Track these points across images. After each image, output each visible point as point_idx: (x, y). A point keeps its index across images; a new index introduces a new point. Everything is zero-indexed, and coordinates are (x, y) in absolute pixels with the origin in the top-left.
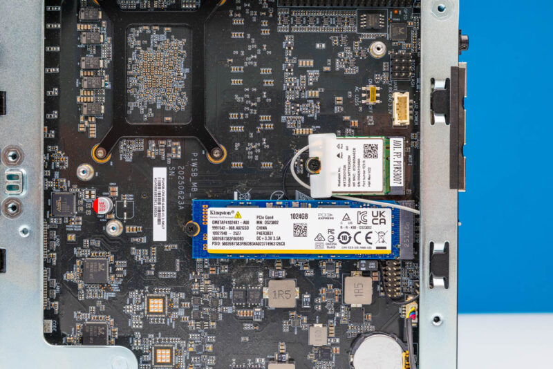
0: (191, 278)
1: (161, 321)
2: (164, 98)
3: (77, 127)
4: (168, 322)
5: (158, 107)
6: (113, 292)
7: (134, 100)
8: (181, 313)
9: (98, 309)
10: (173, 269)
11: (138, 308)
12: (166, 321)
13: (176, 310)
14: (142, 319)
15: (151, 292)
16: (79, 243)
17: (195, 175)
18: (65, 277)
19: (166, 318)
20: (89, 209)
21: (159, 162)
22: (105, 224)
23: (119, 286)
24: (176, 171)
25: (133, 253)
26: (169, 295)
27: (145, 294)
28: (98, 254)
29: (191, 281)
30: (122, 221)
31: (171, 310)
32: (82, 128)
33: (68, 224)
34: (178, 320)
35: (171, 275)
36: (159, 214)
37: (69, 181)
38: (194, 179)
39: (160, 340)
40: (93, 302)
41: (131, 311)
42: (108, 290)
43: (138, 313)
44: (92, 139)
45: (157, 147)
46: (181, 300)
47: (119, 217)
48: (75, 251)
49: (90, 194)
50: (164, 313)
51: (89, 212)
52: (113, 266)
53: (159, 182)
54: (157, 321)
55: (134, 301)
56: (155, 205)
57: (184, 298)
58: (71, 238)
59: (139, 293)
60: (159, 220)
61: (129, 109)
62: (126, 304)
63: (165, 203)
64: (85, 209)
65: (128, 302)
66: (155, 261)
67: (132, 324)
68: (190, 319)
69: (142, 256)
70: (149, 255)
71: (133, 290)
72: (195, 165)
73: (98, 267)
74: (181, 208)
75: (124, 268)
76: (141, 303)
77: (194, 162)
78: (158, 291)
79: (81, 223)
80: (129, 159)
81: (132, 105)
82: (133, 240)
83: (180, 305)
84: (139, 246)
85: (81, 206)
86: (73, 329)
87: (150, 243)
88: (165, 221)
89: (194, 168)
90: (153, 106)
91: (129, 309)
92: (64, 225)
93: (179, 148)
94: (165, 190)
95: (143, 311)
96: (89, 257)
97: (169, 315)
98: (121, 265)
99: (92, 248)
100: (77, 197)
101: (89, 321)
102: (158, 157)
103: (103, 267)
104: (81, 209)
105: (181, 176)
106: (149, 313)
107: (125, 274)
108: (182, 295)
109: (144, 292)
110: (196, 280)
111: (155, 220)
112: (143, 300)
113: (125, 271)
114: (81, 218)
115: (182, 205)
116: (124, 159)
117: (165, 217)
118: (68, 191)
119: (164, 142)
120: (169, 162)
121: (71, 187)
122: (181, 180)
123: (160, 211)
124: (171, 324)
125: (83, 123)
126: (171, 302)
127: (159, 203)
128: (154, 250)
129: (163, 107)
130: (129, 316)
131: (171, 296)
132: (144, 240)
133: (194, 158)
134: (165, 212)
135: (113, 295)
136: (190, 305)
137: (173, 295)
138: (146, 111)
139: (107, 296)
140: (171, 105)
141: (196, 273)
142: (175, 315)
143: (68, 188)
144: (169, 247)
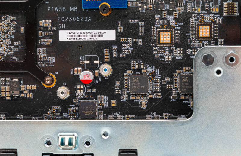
0: (144, 11)
1: (177, 33)
2: (6, 33)
3: (29, 99)
4: (179, 28)
5: (14, 38)
6: (155, 71)
7: (8, 56)
8: (171, 18)
9: (168, 83)
10: (137, 24)
11: (167, 51)
12: (177, 30)
13: (169, 22)
14: (176, 48)
15: (154, 41)
16: (118, 98)
17: (64, 9)
18: (144, 108)
19: (175, 30)
20: (91, 90)
21: (55, 36)
22: (103, 77)
23: (150, 66)
24: (61, 23)
25: (125, 55)
26: (157, 28)
27: (156, 46)
28: (126, 83)
29: (146, 11)
30: (100, 64)
31: (169, 26)
32: (30, 95)
33: (103, 106)
34: (177, 20)
35: (141, 26)
36: (95, 36)
37: (70, 106)
38: (68, 9)
39: (192, 34)
40: (163, 86)
41: (170, 57)
42: (154, 75)
43: (171, 52)
44: (38, 87)
45: (43, 38)
46: (161, 18)
47: (97, 67)
48: (124, 100)
49: (80, 89)
50: (171, 32)
51: (94, 90)
52: (135, 71)
53: (70, 36)
54: (177, 36)
55: (162, 55)
56: (88, 39)
57: (159, 16)
58: (114, 103)
59: (155, 50)
60: (99, 36)
61: (15, 60)
62: (164, 61)
63: (86, 31)
64: (92, 93)
65: (163, 59)
66: (131, 38)
67: (180, 56)
68: (175, 11)
69: (127, 49)
70: (126, 43)
71: (154, 56)
72: (57, 9)
73: (135, 82)
74: (90, 19)
75: (137, 62)
76: (164, 49)
77: (54, 9)
78: (154, 36)
79: (102, 96)
80: (53, 59)
81: (12, 57)
82: (115, 56)
83: (165, 19)
84: (119, 51)
85: (89, 96)
86: (184, 102)
87: (117, 42)
88: (100, 31)
89: (59, 9)
90: (12, 41)
91: (168, 58)
92: (104, 109)
93: (44, 21)
94: (76, 31)
95: (169, 47)
96: (128, 90)
97: (172, 27)
98: (134, 65)
99: (122, 87)
100: (82, 99)
101: (177, 90)
102: (51, 37)
103: (136, 78)
104: (91, 96)
105: (65, 19)
106: (171, 43)
107: (141, 62)
108: (157, 17)
109: (155, 47)
110: (145, 7)
111: (99, 39)
112: (161, 48)
113: (138, 62)
114: (99, 96)
115: (88, 19)
116: (53, 63)
117: (97, 31)
118: (78, 106)
119: (40, 32)
120: (55, 28)
121: (75, 104)
122: (69, 20)
123: (92, 36)
124: (180, 26)
125: (26, 94)
126: (163, 26)
127: (87, 36)
128: (122, 39)
129: (13, 34)
130: (174, 58)
131: (158, 26)
132: (115, 47)
133: (51, 9)
134: (93, 31)
135: (157, 71)
136: (165, 11)
137: (157, 24)
138: (17, 47)
139: (158, 76)
140: (12, 28)
141: (140, 7)
142: (172, 23)
143: (76, 106)
144: (120, 28)
